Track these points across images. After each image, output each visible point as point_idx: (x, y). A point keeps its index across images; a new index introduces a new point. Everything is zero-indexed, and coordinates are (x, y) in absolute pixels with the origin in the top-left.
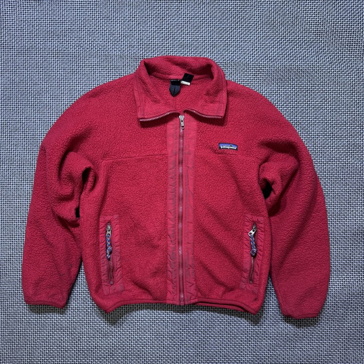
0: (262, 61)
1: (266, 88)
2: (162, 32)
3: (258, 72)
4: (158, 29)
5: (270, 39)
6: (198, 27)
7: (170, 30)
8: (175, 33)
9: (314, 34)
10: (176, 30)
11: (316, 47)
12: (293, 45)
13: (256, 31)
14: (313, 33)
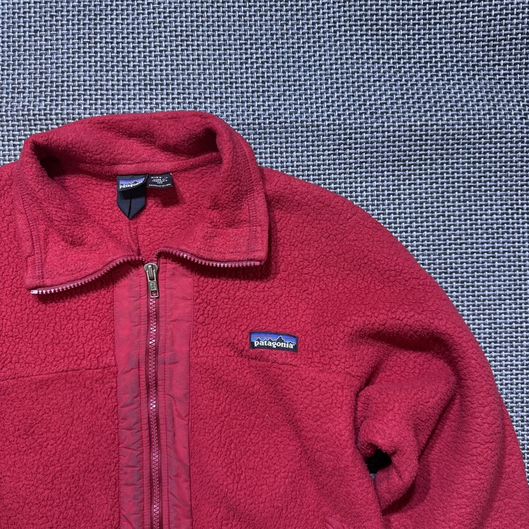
0: (353, 117)
1: (364, 184)
2: (96, 52)
3: (342, 146)
4: (84, 43)
5: (371, 61)
6: (187, 36)
7: (115, 45)
8: (129, 52)
9: (481, 44)
10: (131, 45)
11: (487, 77)
12: (429, 74)
13: (336, 41)
14: (478, 42)
